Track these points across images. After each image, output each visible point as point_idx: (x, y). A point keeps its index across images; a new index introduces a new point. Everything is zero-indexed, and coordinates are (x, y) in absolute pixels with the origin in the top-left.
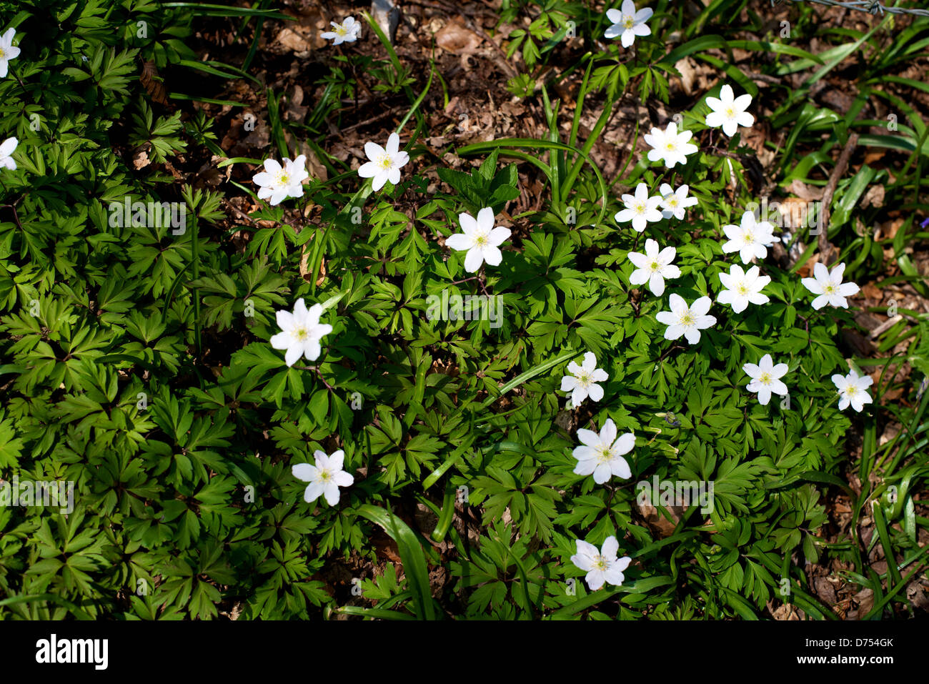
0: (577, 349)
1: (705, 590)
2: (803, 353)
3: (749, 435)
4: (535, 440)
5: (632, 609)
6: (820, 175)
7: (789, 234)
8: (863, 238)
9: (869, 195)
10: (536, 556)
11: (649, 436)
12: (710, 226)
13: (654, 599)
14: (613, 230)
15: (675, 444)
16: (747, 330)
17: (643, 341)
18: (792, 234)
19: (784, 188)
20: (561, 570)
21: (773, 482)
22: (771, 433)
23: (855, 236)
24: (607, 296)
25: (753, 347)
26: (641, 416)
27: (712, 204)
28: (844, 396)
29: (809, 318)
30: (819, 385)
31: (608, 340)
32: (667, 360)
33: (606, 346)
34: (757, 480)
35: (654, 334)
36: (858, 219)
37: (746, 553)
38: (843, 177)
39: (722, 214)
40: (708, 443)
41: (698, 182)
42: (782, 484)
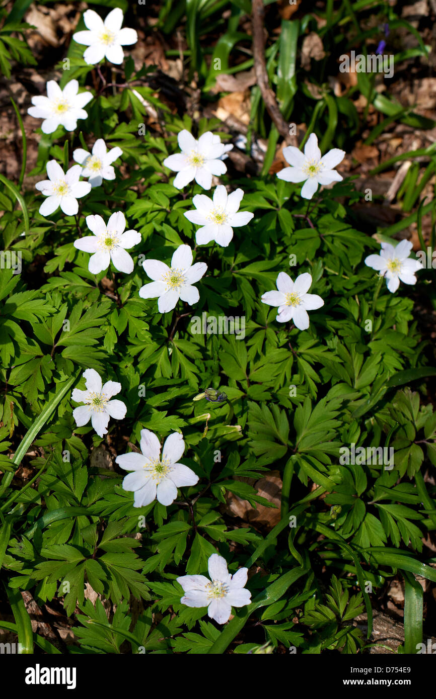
0: (73, 374)
1: (349, 562)
2: (320, 253)
3: (308, 370)
4: (78, 494)
5: (278, 623)
6: (243, 58)
7: (241, 137)
8: (323, 99)
9: (306, 50)
10: (146, 620)
11: (200, 427)
12: (150, 171)
13: (297, 600)
14: (46, 229)
15: (234, 422)
16: (246, 259)
17: (141, 329)
18: (245, 135)
19: (210, 92)
20: (179, 621)
21: (360, 407)
22: (330, 356)
23: (315, 102)
24: (76, 301)
25: (264, 275)
26: (181, 411)
27: (141, 147)
28: (389, 276)
29: (308, 213)
30: (355, 278)
31: (102, 348)
32: (177, 336)
33: (102, 355)
34: (343, 414)
35: (149, 315)
36: (306, 82)
37: (371, 499)
38: (267, 46)
39: (156, 151)
40: (268, 402)
41: (113, 131)
42: (371, 404)
